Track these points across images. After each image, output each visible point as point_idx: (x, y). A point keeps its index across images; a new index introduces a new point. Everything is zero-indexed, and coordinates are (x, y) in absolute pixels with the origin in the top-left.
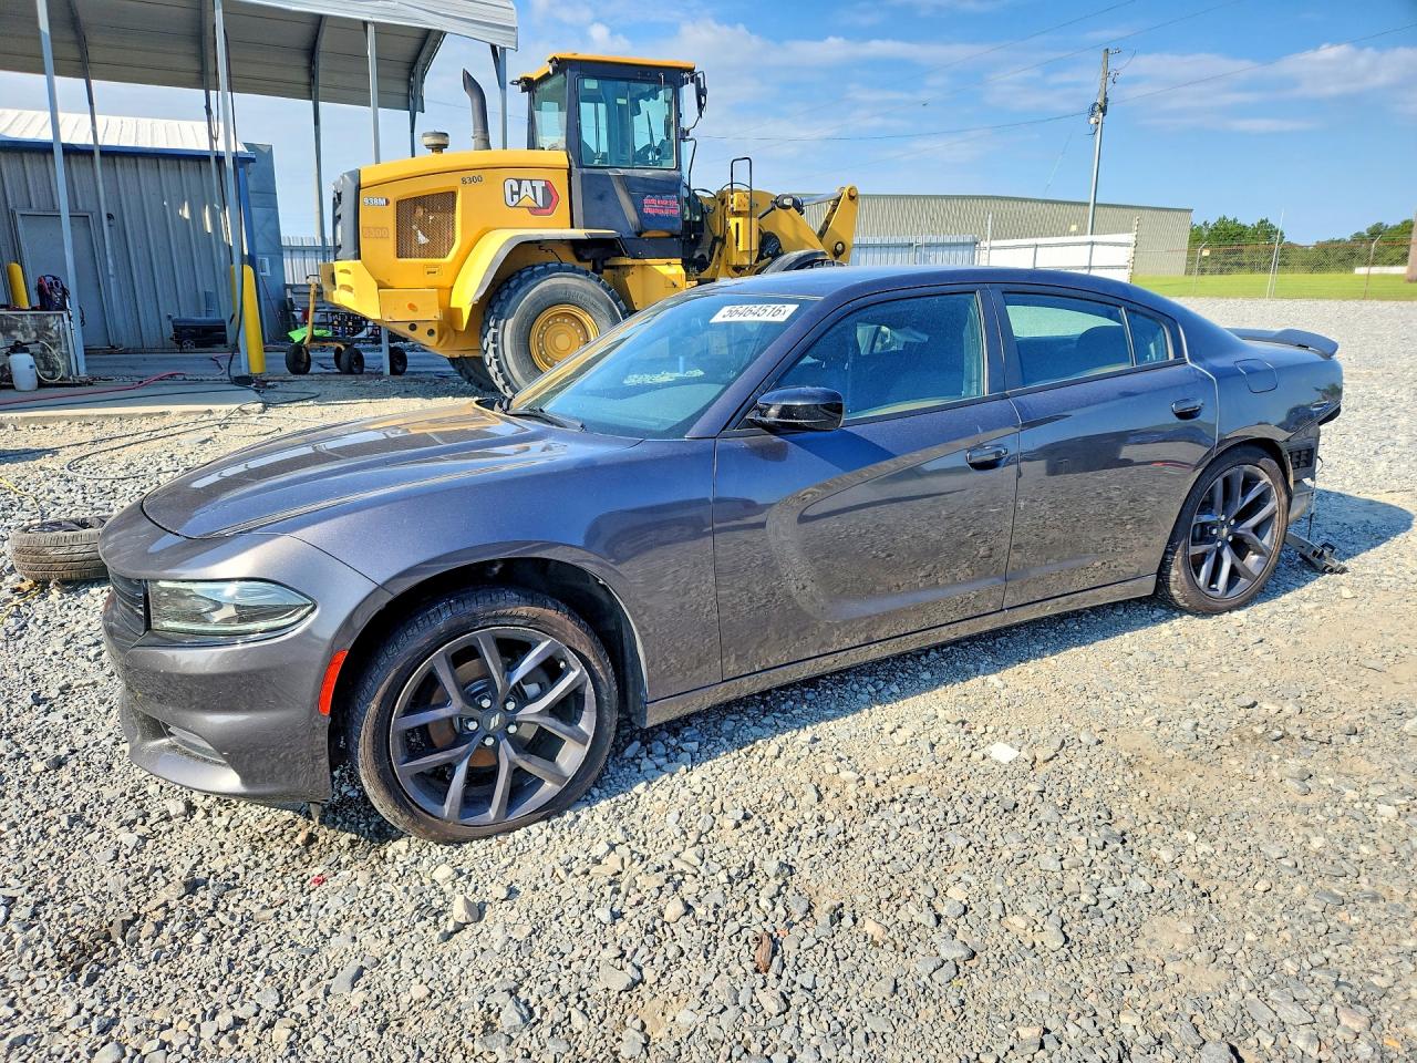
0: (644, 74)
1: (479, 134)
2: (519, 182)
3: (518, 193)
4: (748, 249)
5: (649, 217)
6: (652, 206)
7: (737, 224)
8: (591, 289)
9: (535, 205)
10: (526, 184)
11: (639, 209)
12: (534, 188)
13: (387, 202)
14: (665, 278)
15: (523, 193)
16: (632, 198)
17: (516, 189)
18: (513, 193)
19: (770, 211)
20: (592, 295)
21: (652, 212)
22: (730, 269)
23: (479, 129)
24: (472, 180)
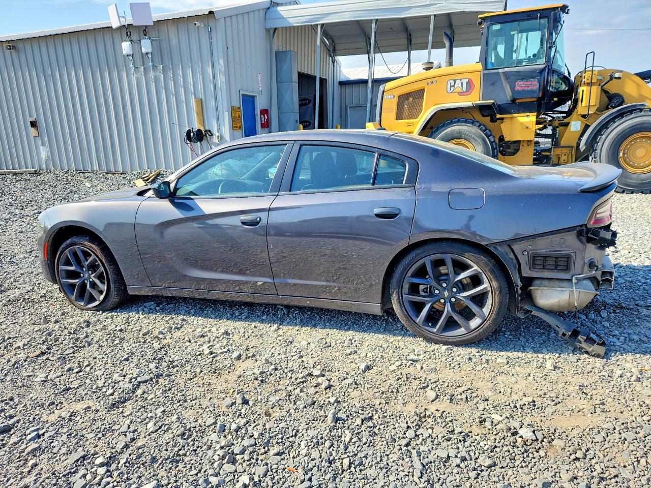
0: (529, 16)
1: (448, 60)
2: (455, 81)
3: (454, 86)
4: (588, 105)
5: (518, 92)
6: (520, 86)
7: (583, 91)
8: (473, 131)
9: (462, 91)
10: (458, 82)
11: (512, 89)
12: (462, 83)
13: (394, 97)
14: (522, 124)
15: (456, 86)
16: (509, 82)
17: (453, 84)
18: (451, 86)
19: (609, 81)
20: (474, 134)
21: (520, 89)
22: (580, 117)
23: (448, 58)
24: (433, 82)
